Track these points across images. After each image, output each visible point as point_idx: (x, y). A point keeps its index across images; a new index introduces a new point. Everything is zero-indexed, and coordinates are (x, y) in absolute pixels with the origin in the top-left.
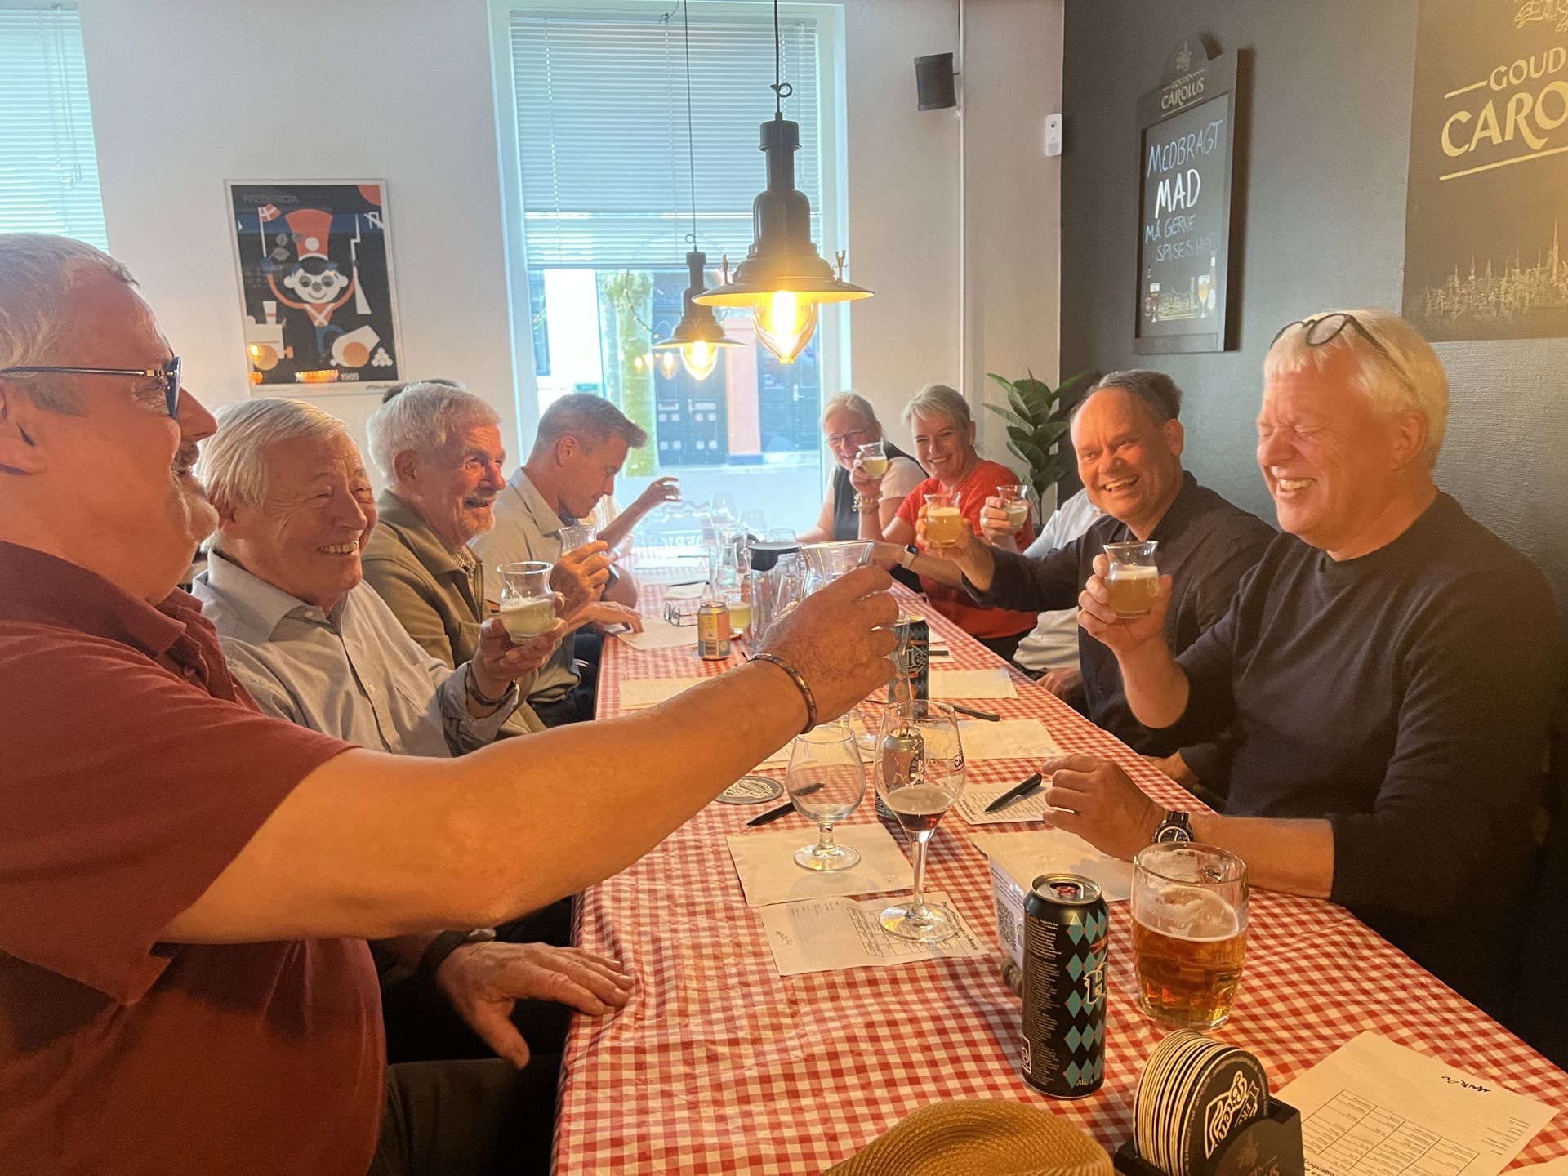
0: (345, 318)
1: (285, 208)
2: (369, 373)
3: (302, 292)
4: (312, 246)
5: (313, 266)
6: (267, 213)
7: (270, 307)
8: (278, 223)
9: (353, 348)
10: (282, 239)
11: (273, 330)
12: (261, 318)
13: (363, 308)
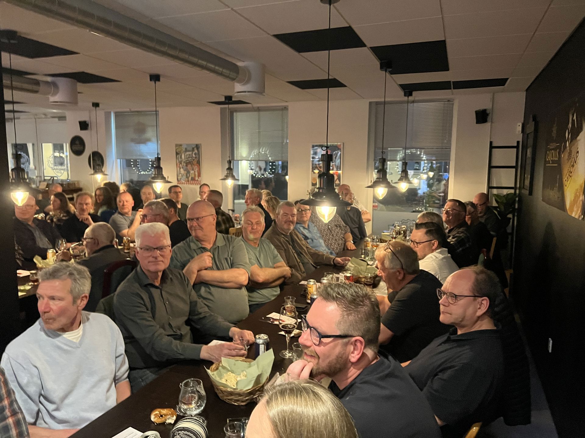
11: (317, 175)
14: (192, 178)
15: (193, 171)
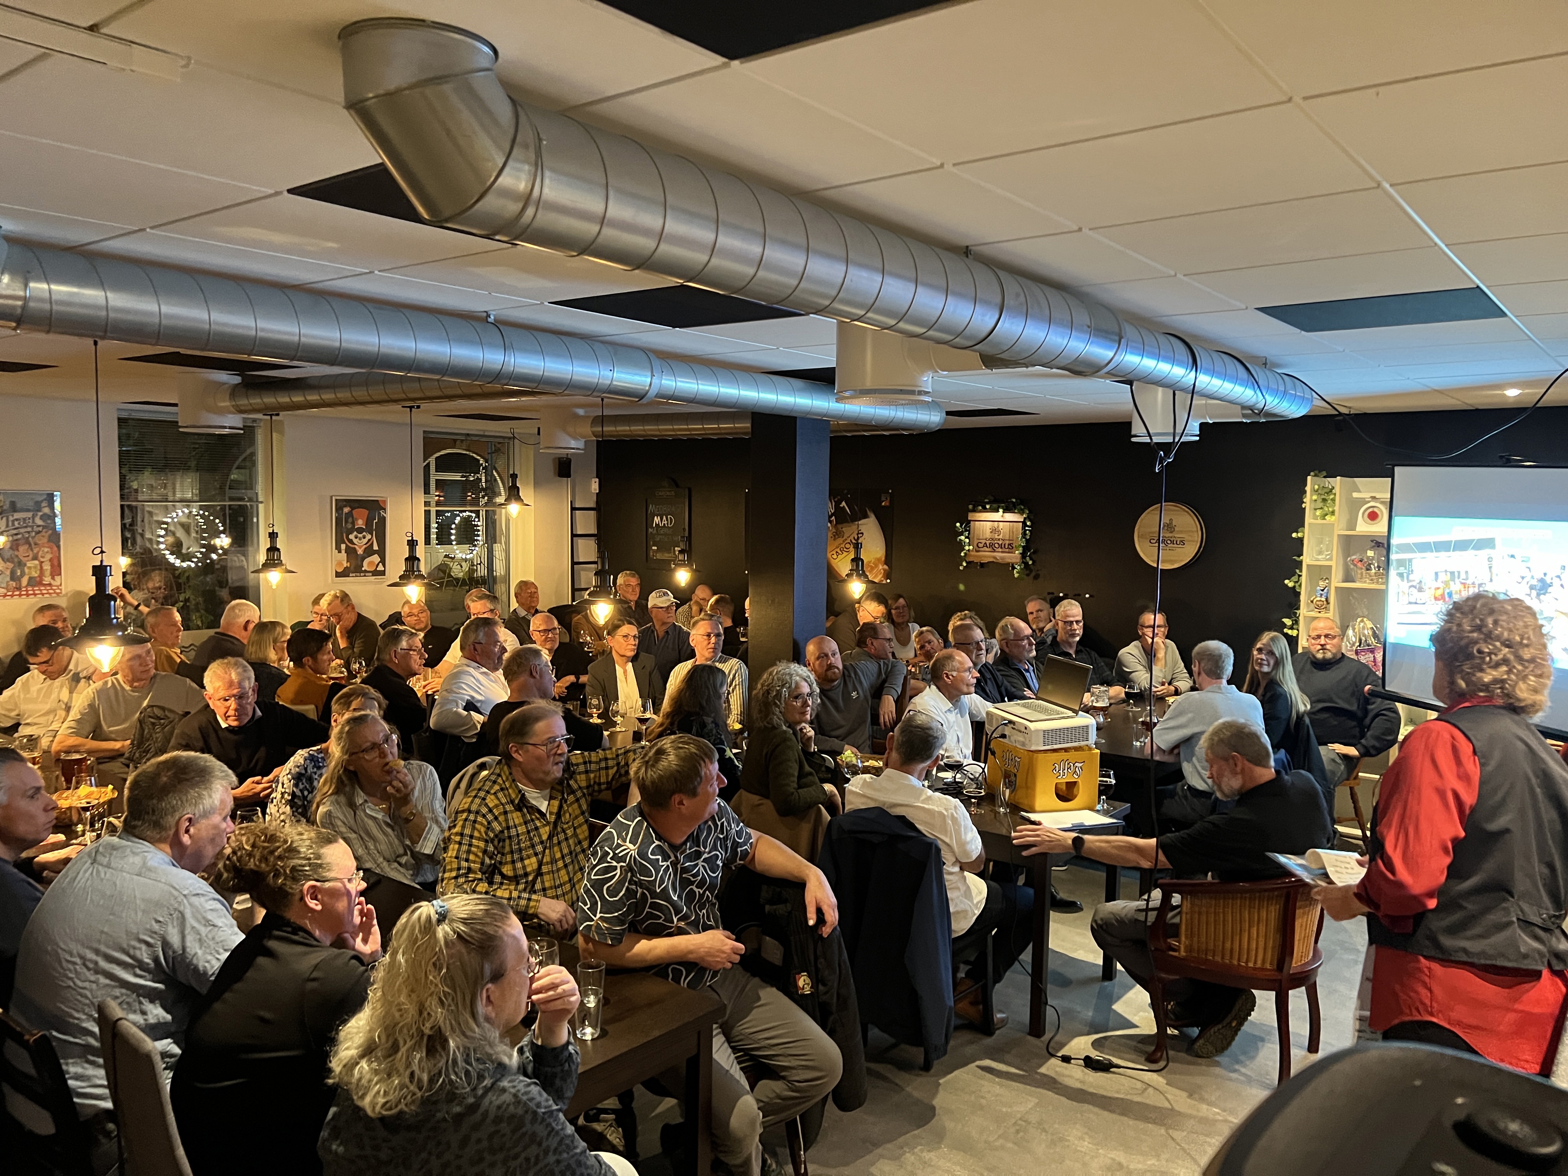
0: (369, 552)
1: (353, 509)
2: (376, 573)
3: (355, 541)
4: (360, 523)
5: (360, 530)
6: (346, 510)
7: (343, 546)
8: (350, 514)
9: (370, 563)
10: (350, 520)
11: (344, 555)
12: (340, 552)
13: (376, 547)
14: (30, 579)
15: (36, 562)
